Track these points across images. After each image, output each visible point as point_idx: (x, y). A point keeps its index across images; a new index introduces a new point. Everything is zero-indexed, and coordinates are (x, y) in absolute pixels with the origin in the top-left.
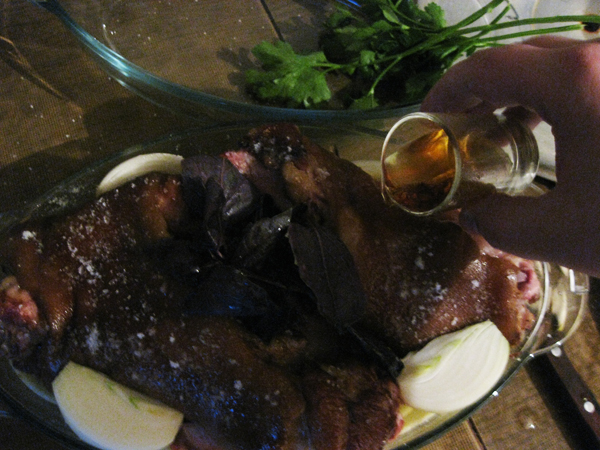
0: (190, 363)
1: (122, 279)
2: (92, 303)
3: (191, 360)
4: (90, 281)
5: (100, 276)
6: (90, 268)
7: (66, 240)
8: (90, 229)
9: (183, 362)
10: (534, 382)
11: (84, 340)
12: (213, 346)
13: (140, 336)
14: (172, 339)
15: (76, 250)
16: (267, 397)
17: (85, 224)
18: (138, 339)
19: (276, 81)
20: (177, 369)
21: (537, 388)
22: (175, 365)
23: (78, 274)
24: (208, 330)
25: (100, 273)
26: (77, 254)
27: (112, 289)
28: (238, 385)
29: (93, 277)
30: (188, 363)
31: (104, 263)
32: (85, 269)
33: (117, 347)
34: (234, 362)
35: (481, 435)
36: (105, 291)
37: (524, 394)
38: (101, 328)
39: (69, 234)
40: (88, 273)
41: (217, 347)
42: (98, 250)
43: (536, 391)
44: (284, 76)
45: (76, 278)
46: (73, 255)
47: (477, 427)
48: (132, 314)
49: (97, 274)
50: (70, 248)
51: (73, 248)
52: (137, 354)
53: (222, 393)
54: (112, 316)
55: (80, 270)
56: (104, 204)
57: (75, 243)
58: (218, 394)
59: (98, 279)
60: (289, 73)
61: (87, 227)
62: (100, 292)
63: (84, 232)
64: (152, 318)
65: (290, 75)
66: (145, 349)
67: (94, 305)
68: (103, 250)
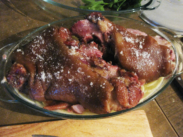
0: (75, 79)
1: (51, 59)
2: (42, 66)
3: (75, 78)
4: (40, 61)
5: (43, 59)
6: (40, 57)
7: (31, 49)
8: (38, 46)
9: (73, 79)
10: (173, 89)
11: (40, 77)
12: (82, 73)
13: (59, 72)
14: (69, 72)
15: (35, 52)
16: (101, 86)
17: (37, 44)
18: (58, 74)
19: (89, 8)
20: (71, 81)
21: (174, 90)
22: (70, 80)
23: (36, 59)
24: (80, 68)
25: (43, 58)
26: (35, 53)
27: (48, 62)
28: (92, 84)
29: (41, 59)
30: (74, 79)
31: (44, 55)
32: (38, 57)
33: (51, 77)
34: (89, 76)
35: (160, 105)
36: (46, 63)
37: (171, 92)
38: (45, 72)
39: (32, 48)
40: (39, 58)
41: (84, 73)
42: (42, 51)
43: (174, 92)
44: (91, 7)
45: (36, 60)
46: (34, 54)
47: (158, 102)
48: (55, 67)
49: (42, 58)
50: (33, 52)
51: (34, 51)
52: (58, 78)
53: (86, 87)
54: (49, 69)
55: (37, 58)
56: (42, 38)
57: (34, 50)
58: (85, 88)
59: (43, 60)
60: (93, 5)
61: (38, 45)
62: (44, 63)
63: (37, 46)
64: (62, 67)
65: (93, 6)
66: (60, 76)
67: (43, 67)
68: (44, 51)
